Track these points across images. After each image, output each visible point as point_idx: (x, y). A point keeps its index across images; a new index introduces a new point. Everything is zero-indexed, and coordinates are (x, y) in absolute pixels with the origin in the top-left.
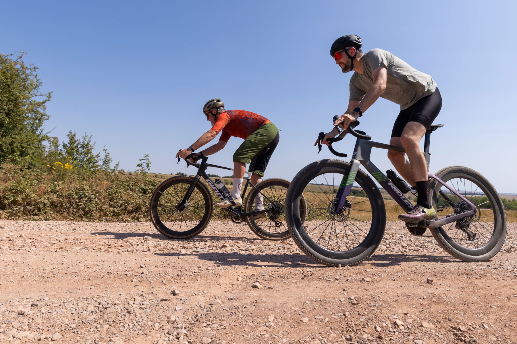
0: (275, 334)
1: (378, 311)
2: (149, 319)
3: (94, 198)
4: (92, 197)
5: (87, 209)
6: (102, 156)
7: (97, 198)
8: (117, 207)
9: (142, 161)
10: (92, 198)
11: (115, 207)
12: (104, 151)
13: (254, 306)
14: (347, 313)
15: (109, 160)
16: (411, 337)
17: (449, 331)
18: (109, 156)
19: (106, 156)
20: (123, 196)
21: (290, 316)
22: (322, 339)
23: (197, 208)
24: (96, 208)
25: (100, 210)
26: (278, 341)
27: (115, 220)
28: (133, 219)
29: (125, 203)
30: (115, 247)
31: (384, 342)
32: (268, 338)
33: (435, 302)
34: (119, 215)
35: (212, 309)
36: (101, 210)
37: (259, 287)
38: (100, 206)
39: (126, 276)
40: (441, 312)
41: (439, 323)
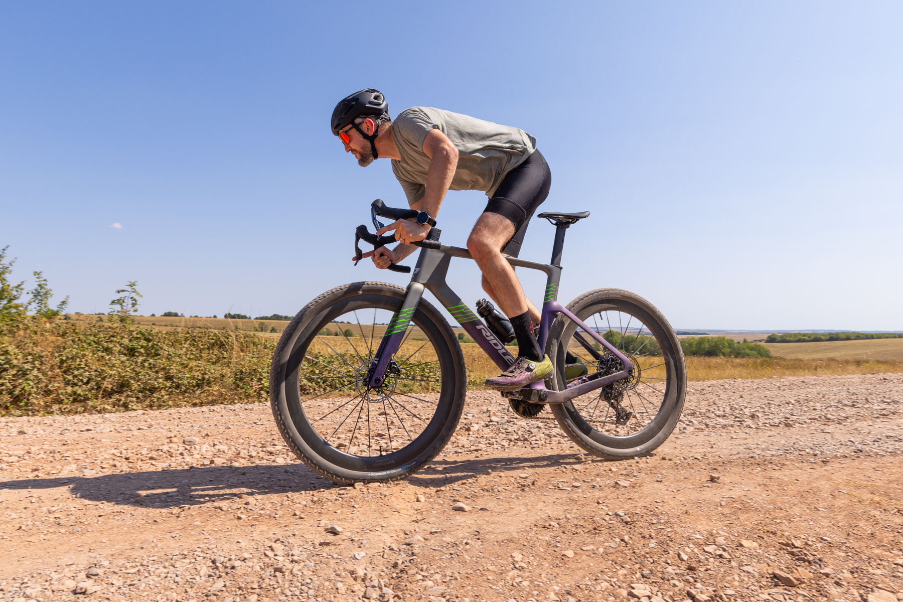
0: (536, 580)
1: (669, 529)
2: (321, 578)
3: (31, 368)
4: (26, 367)
5: (17, 392)
6: (31, 285)
7: (36, 369)
8: (80, 384)
9: (122, 295)
10: (27, 369)
11: (76, 385)
12: (35, 275)
13: (479, 539)
14: (626, 538)
15: (46, 294)
16: (734, 564)
17: (780, 549)
18: (46, 285)
19: (39, 285)
20: (91, 362)
21: (542, 550)
22: (609, 579)
23: (241, 379)
24: (37, 388)
25: (45, 391)
26: (547, 590)
27: (79, 410)
28: (116, 407)
29: (96, 376)
30: (142, 460)
31: (700, 574)
32: (529, 586)
33: (740, 509)
34: (87, 399)
35: (415, 551)
36: (47, 393)
37: (467, 510)
38: (44, 384)
39: (219, 510)
40: (756, 523)
41: (762, 540)
